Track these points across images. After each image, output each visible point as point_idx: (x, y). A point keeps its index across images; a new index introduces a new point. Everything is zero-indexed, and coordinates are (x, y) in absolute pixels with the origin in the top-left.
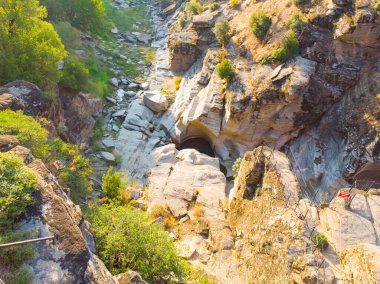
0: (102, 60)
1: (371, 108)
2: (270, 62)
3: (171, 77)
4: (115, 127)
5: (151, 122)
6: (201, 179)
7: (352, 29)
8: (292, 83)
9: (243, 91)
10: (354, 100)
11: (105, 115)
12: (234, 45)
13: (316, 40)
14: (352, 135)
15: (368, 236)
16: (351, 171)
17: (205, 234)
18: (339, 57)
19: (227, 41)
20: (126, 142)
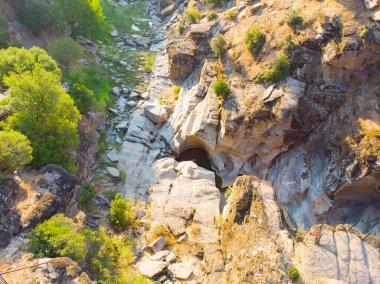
0: (103, 68)
1: (353, 132)
2: (262, 81)
3: (170, 86)
4: (118, 140)
5: (151, 133)
6: (198, 196)
7: (338, 56)
8: (282, 106)
9: (237, 110)
10: (339, 120)
11: (108, 126)
12: (230, 59)
13: (305, 62)
14: (335, 155)
15: (331, 269)
16: (333, 189)
17: (200, 256)
18: (327, 79)
19: (223, 54)
20: (129, 155)
